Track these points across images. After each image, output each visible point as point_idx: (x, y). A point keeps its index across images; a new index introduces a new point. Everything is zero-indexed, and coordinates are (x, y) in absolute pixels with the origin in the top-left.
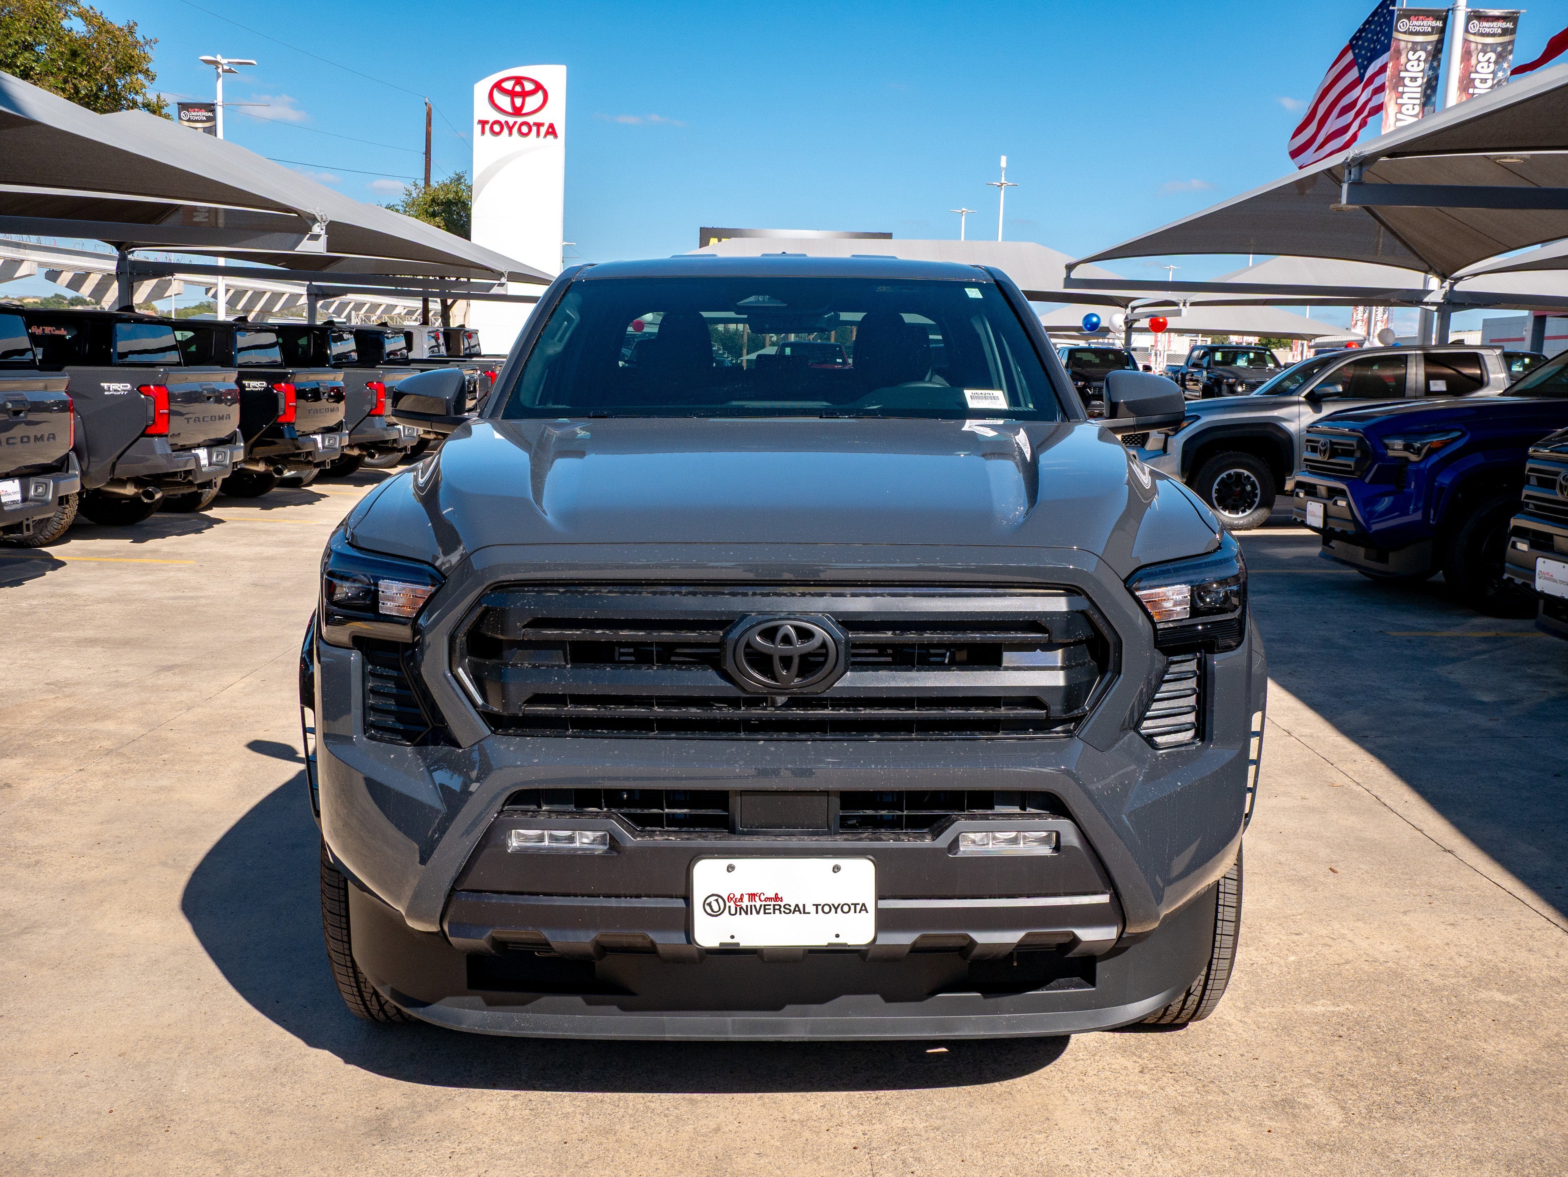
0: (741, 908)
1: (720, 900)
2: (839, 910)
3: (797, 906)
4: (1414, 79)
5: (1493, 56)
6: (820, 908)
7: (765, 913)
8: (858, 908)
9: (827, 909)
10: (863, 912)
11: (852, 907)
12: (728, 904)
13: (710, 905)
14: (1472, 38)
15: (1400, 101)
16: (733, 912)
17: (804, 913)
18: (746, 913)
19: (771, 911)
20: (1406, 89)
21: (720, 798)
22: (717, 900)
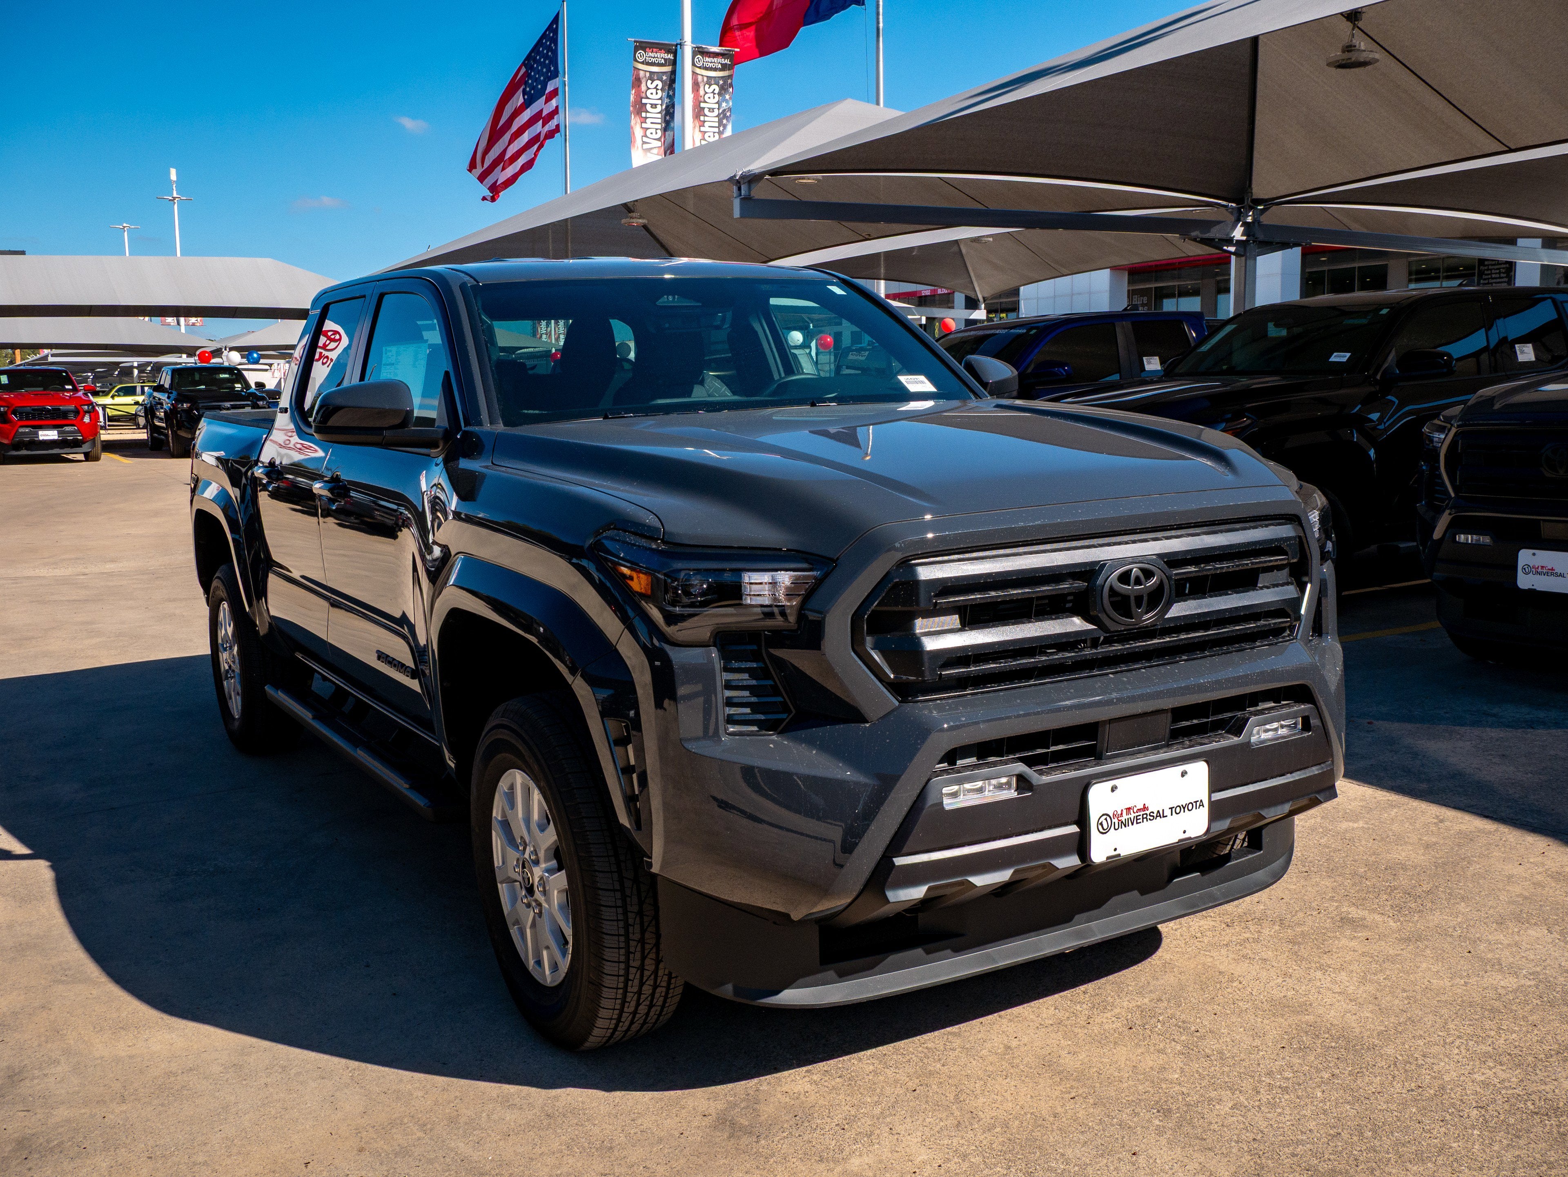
0: (1122, 822)
1: (1108, 819)
2: (1186, 809)
3: (1158, 812)
4: (654, 106)
5: (717, 89)
6: (1174, 809)
7: (1137, 823)
8: (1198, 803)
9: (1178, 810)
10: (1201, 807)
11: (1194, 804)
12: (1113, 821)
13: (1101, 824)
14: (698, 71)
15: (644, 125)
16: (1116, 827)
17: (1164, 817)
18: (1125, 826)
19: (1141, 820)
20: (648, 115)
21: (1090, 730)
22: (1106, 819)
